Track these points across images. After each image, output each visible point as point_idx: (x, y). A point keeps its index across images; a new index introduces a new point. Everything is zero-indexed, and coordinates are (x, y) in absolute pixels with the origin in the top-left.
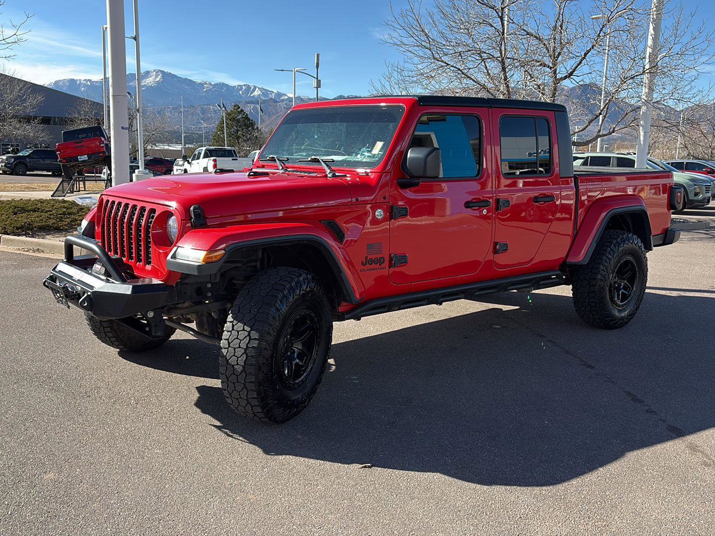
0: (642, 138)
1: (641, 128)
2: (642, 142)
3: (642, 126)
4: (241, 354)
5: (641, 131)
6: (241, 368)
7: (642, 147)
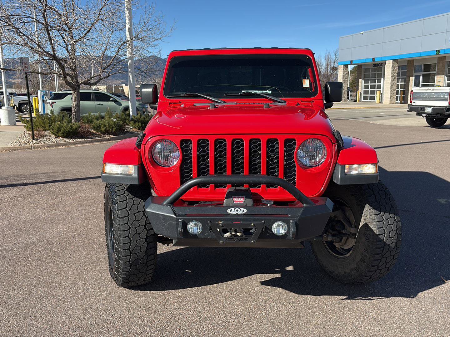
0: (131, 80)
1: (130, 74)
2: (132, 82)
3: (130, 72)
4: (394, 234)
5: (130, 76)
6: (394, 245)
7: (132, 85)
